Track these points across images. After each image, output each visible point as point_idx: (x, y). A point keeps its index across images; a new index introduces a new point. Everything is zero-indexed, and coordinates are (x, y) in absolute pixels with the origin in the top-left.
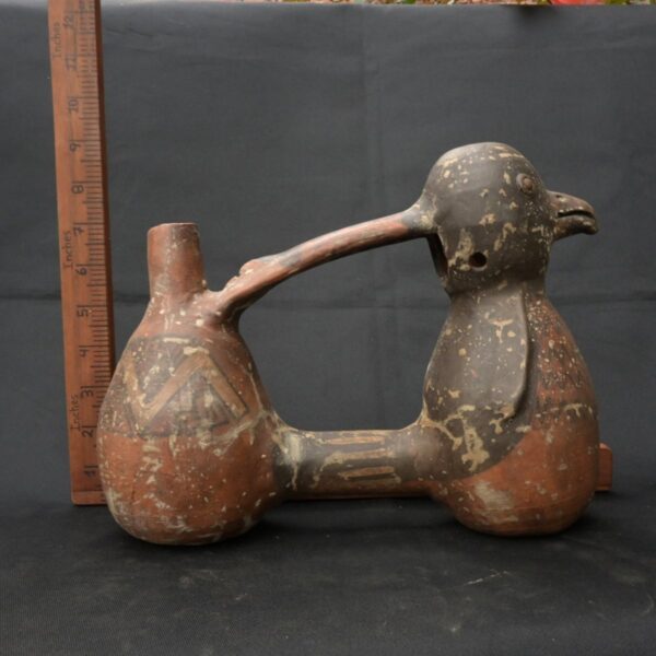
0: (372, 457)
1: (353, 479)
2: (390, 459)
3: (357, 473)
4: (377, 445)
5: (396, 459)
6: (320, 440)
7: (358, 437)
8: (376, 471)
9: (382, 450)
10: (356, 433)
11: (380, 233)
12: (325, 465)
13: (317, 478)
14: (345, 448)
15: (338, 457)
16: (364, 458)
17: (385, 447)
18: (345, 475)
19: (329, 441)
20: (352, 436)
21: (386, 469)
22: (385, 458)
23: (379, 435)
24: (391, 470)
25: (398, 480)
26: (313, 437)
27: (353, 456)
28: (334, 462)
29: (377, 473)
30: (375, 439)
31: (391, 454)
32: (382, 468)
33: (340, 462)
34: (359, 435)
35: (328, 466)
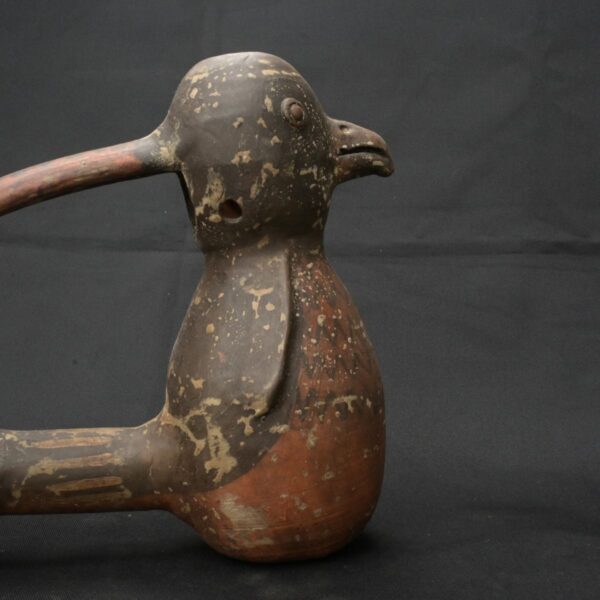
0: (92, 464)
1: (66, 494)
2: (118, 466)
3: (73, 486)
4: (102, 449)
5: (124, 467)
6: (24, 443)
7: (77, 437)
8: (98, 483)
9: (107, 454)
10: (75, 432)
11: (104, 169)
12: (29, 476)
13: (17, 494)
14: (55, 453)
15: (48, 465)
16: (82, 466)
17: (110, 451)
18: (56, 490)
19: (37, 444)
20: (67, 437)
21: (110, 481)
22: (110, 465)
23: (105, 435)
24: (119, 481)
25: (128, 493)
26: (16, 439)
27: (67, 464)
28: (40, 472)
29: (100, 485)
30: (99, 441)
31: (118, 460)
32: (106, 479)
33: (50, 472)
34: (79, 436)
35: (33, 477)
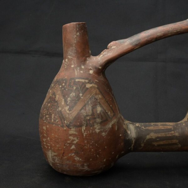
0: (168, 135)
1: (159, 145)
2: (177, 136)
3: (161, 143)
4: (170, 130)
5: (179, 136)
6: (143, 127)
7: (160, 126)
8: (170, 142)
9: (173, 132)
10: (159, 124)
12: (147, 139)
13: (143, 145)
14: (156, 132)
15: (153, 135)
16: (164, 136)
17: (173, 131)
18: (155, 144)
19: (148, 128)
20: (157, 125)
21: (175, 141)
22: (174, 136)
23: (170, 125)
24: (177, 141)
25: (180, 146)
26: (140, 126)
27: (160, 135)
28: (151, 138)
29: (171, 143)
30: (169, 127)
31: (177, 134)
32: (173, 140)
33: (154, 138)
34: (161, 125)
